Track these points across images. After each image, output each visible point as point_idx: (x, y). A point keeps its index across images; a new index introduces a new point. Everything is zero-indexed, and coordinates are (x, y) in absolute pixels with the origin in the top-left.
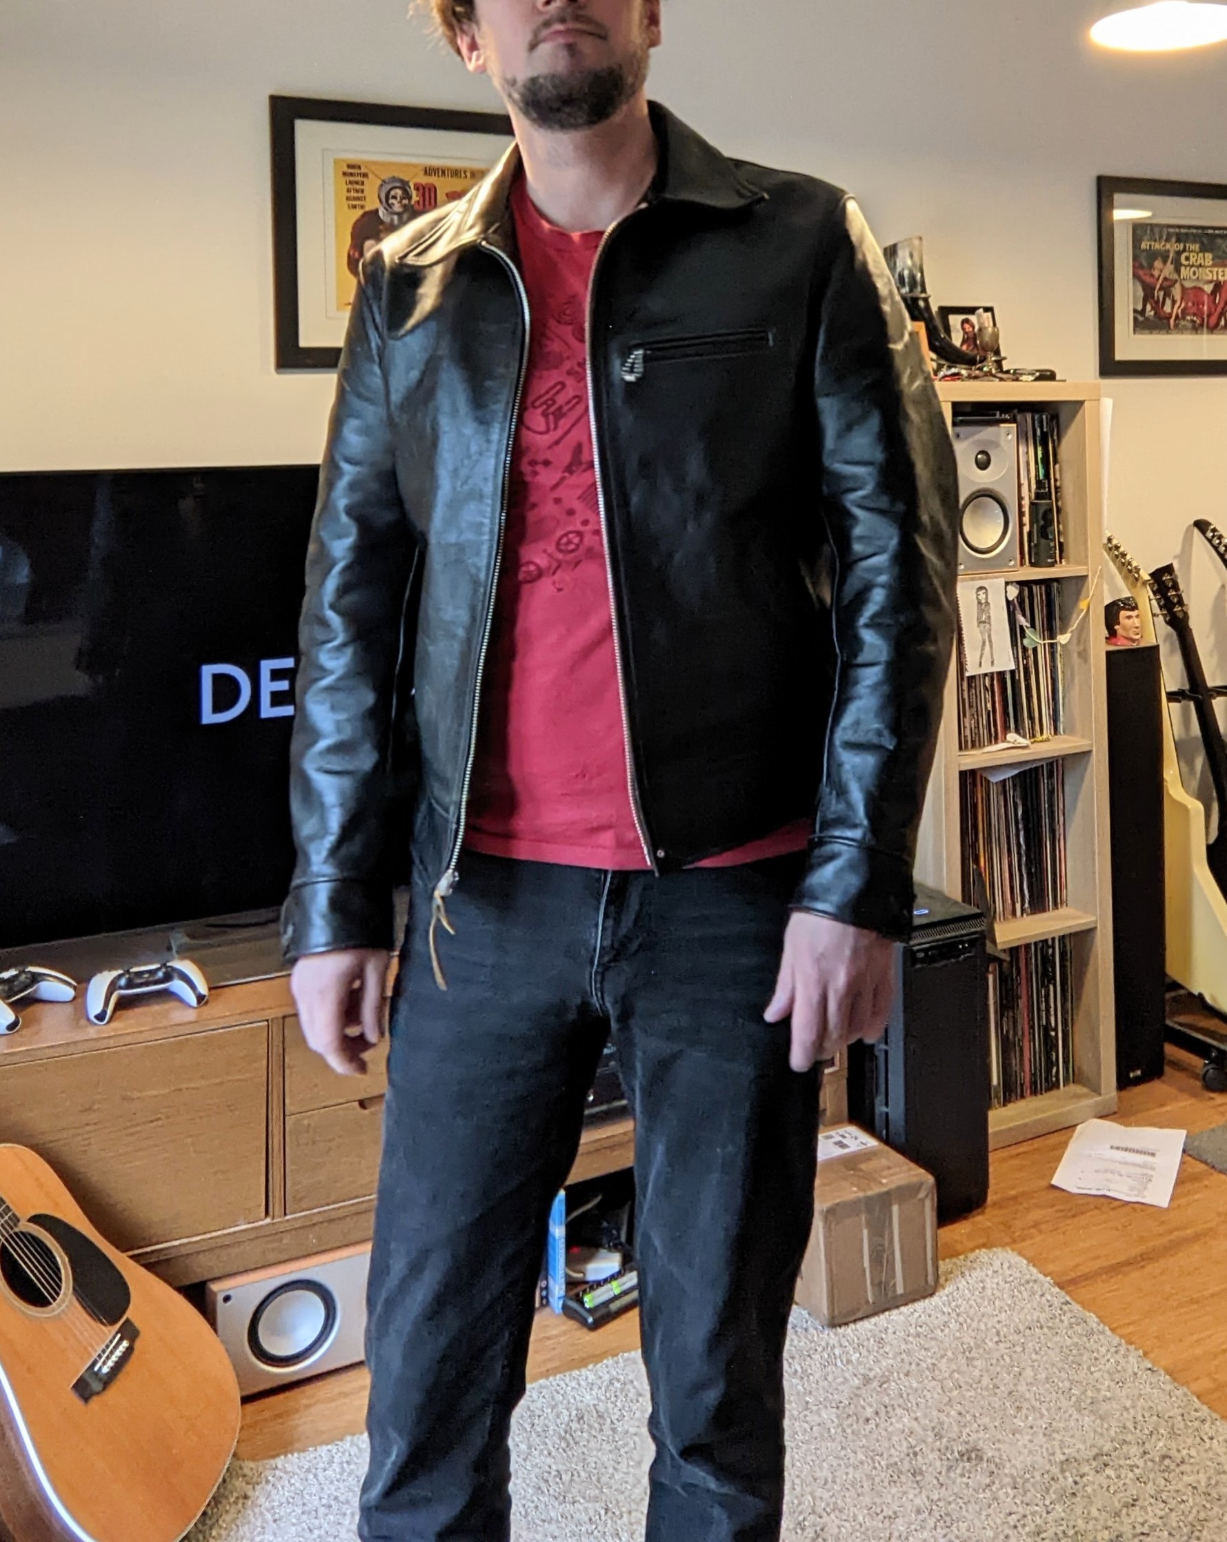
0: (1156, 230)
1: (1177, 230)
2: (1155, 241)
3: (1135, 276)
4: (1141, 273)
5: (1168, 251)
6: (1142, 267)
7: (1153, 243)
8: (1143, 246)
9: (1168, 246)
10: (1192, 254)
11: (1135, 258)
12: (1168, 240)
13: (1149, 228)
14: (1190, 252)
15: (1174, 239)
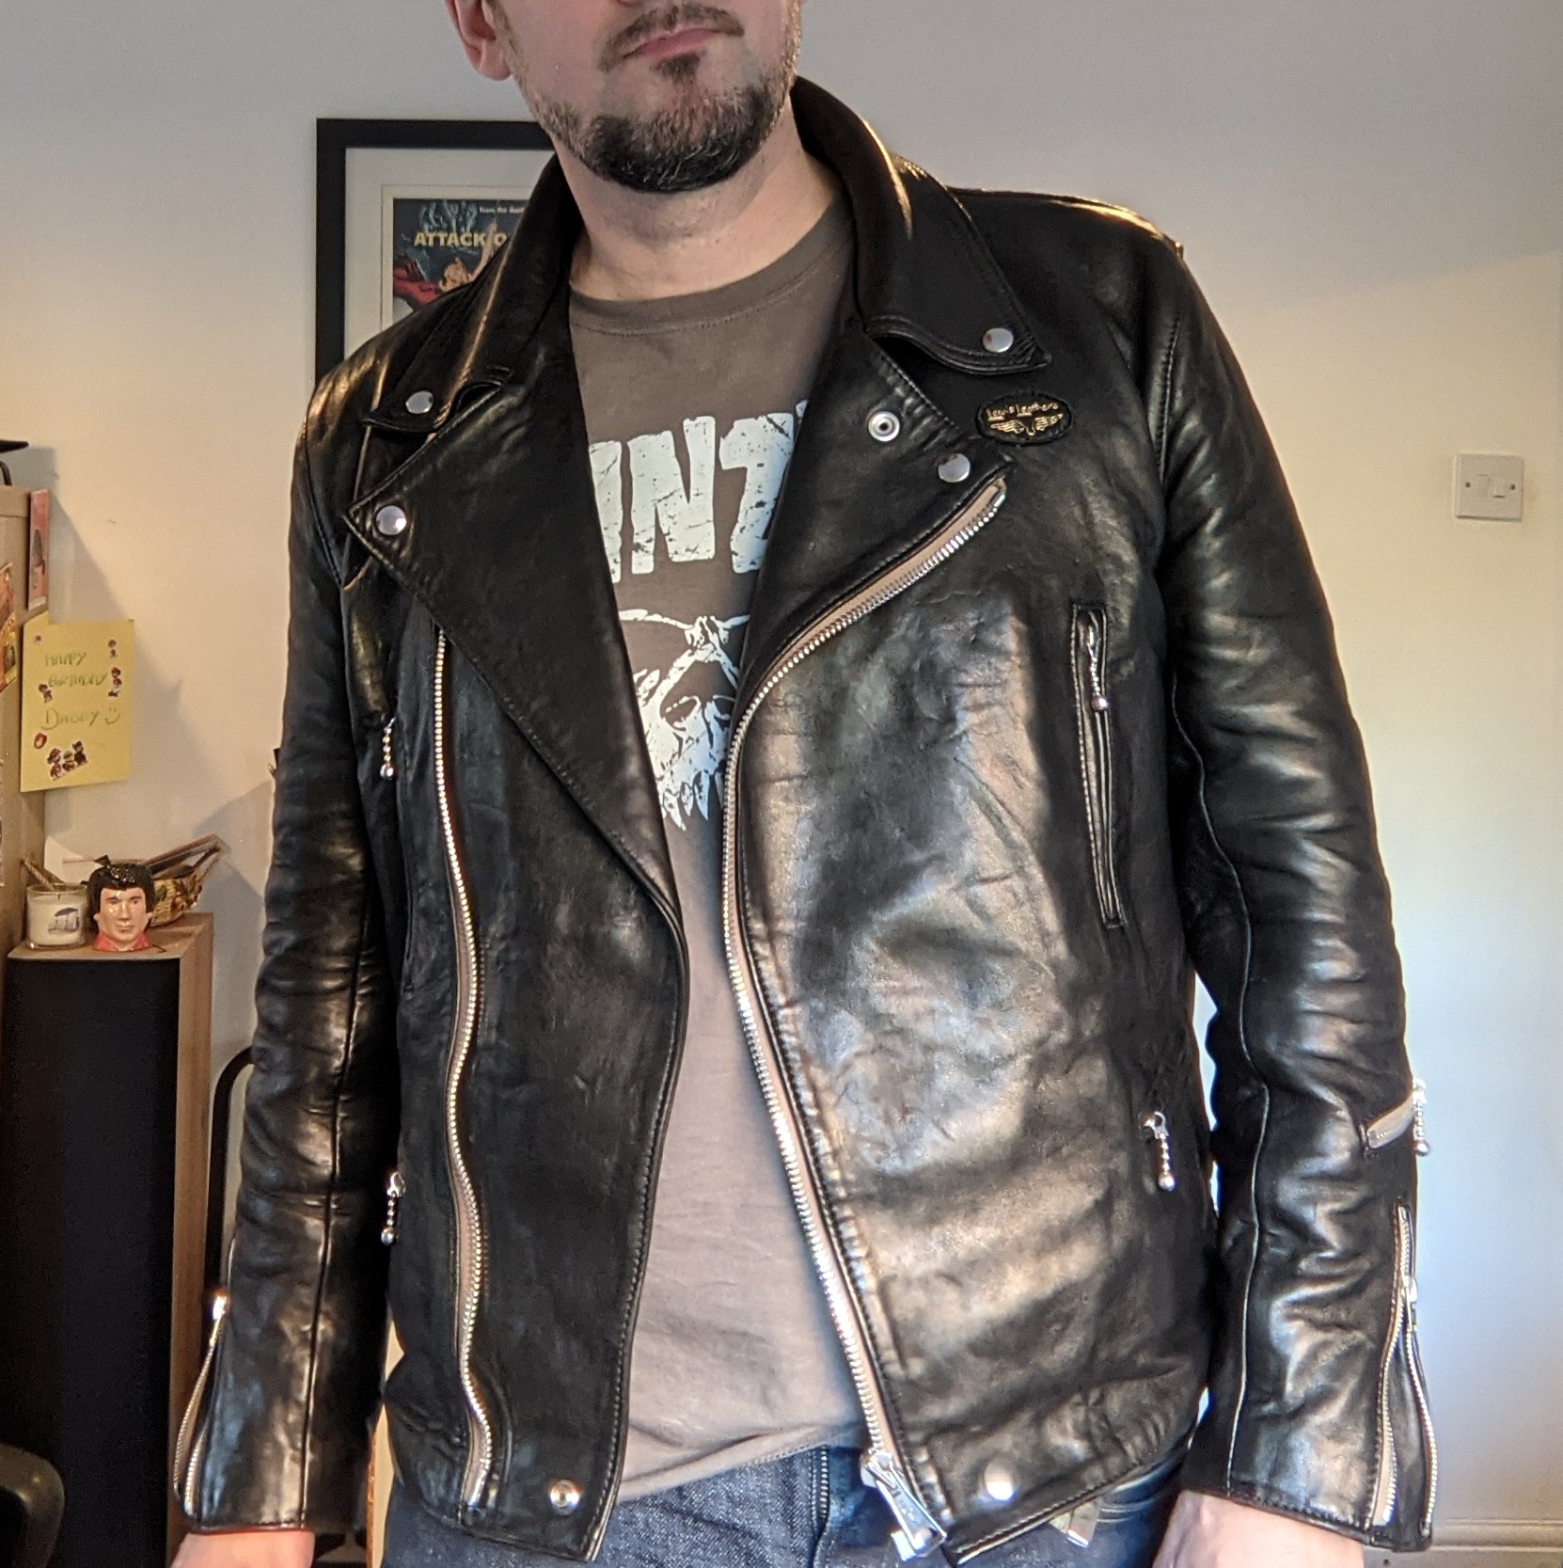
0: (451, 212)
1: (500, 210)
2: (449, 230)
3: (396, 294)
4: (413, 288)
5: (480, 248)
6: (415, 278)
7: (442, 236)
8: (420, 239)
9: (478, 238)
11: (398, 263)
12: (478, 228)
13: (434, 205)
15: (493, 227)
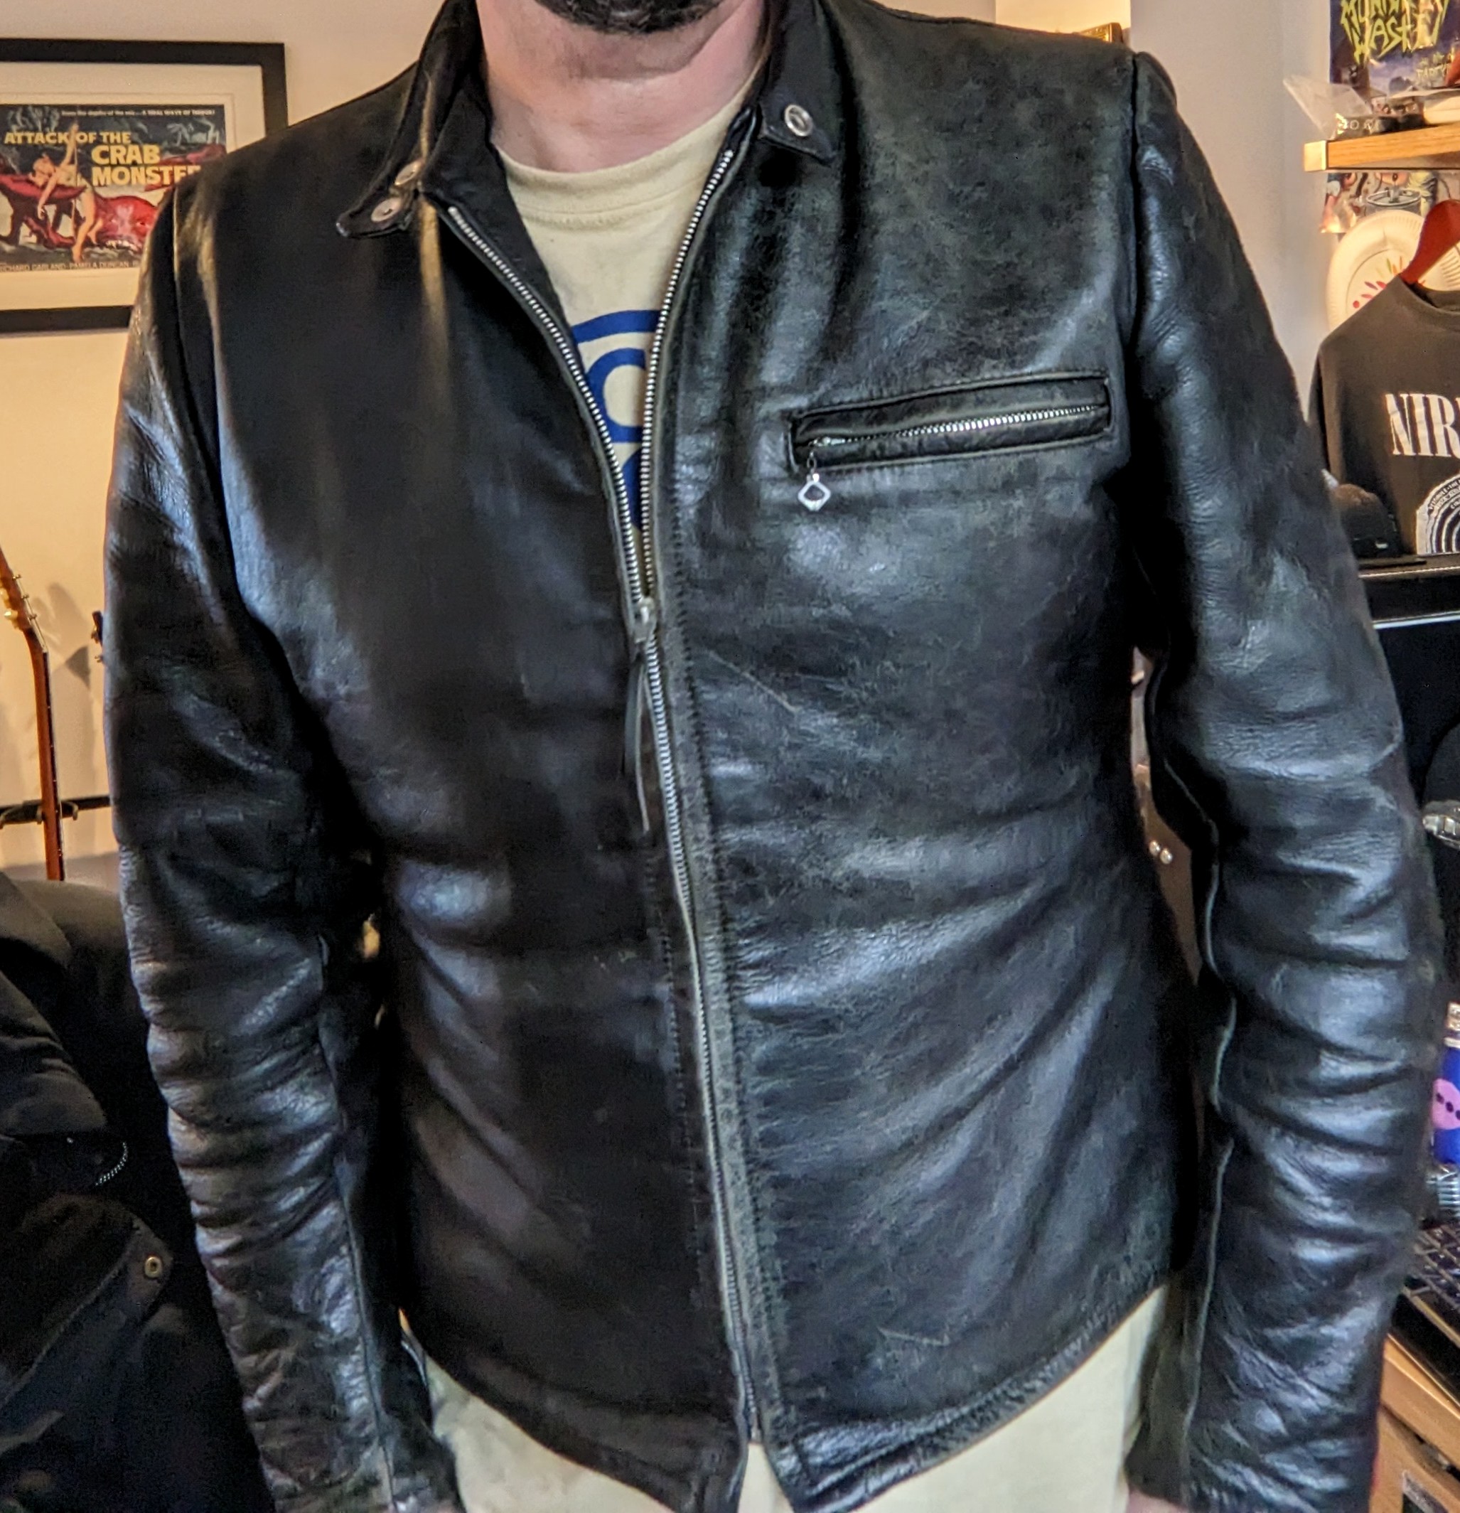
0: (37, 115)
1: (80, 113)
2: (35, 130)
4: (7, 180)
5: (64, 145)
6: (7, 171)
7: (29, 135)
8: (9, 138)
10: (113, 149)
13: (21, 110)
14: (109, 143)
